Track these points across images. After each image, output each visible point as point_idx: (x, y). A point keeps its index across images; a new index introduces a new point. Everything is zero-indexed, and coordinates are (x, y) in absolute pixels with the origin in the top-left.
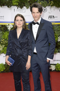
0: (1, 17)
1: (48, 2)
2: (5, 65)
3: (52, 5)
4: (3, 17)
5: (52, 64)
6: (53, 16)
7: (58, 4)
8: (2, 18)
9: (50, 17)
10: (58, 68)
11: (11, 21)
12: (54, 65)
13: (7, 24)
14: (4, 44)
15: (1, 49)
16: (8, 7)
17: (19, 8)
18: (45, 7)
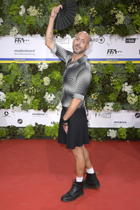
0: (31, 51)
1: (107, 28)
2: (34, 128)
3: (113, 33)
4: (34, 51)
5: (112, 129)
6: (115, 50)
7: (123, 31)
8: (31, 53)
9: (110, 51)
10: (122, 134)
11: (45, 58)
12: (115, 129)
13: (39, 62)
14: (34, 95)
15: (29, 102)
16: (42, 35)
17: (59, 37)
18: (101, 35)
